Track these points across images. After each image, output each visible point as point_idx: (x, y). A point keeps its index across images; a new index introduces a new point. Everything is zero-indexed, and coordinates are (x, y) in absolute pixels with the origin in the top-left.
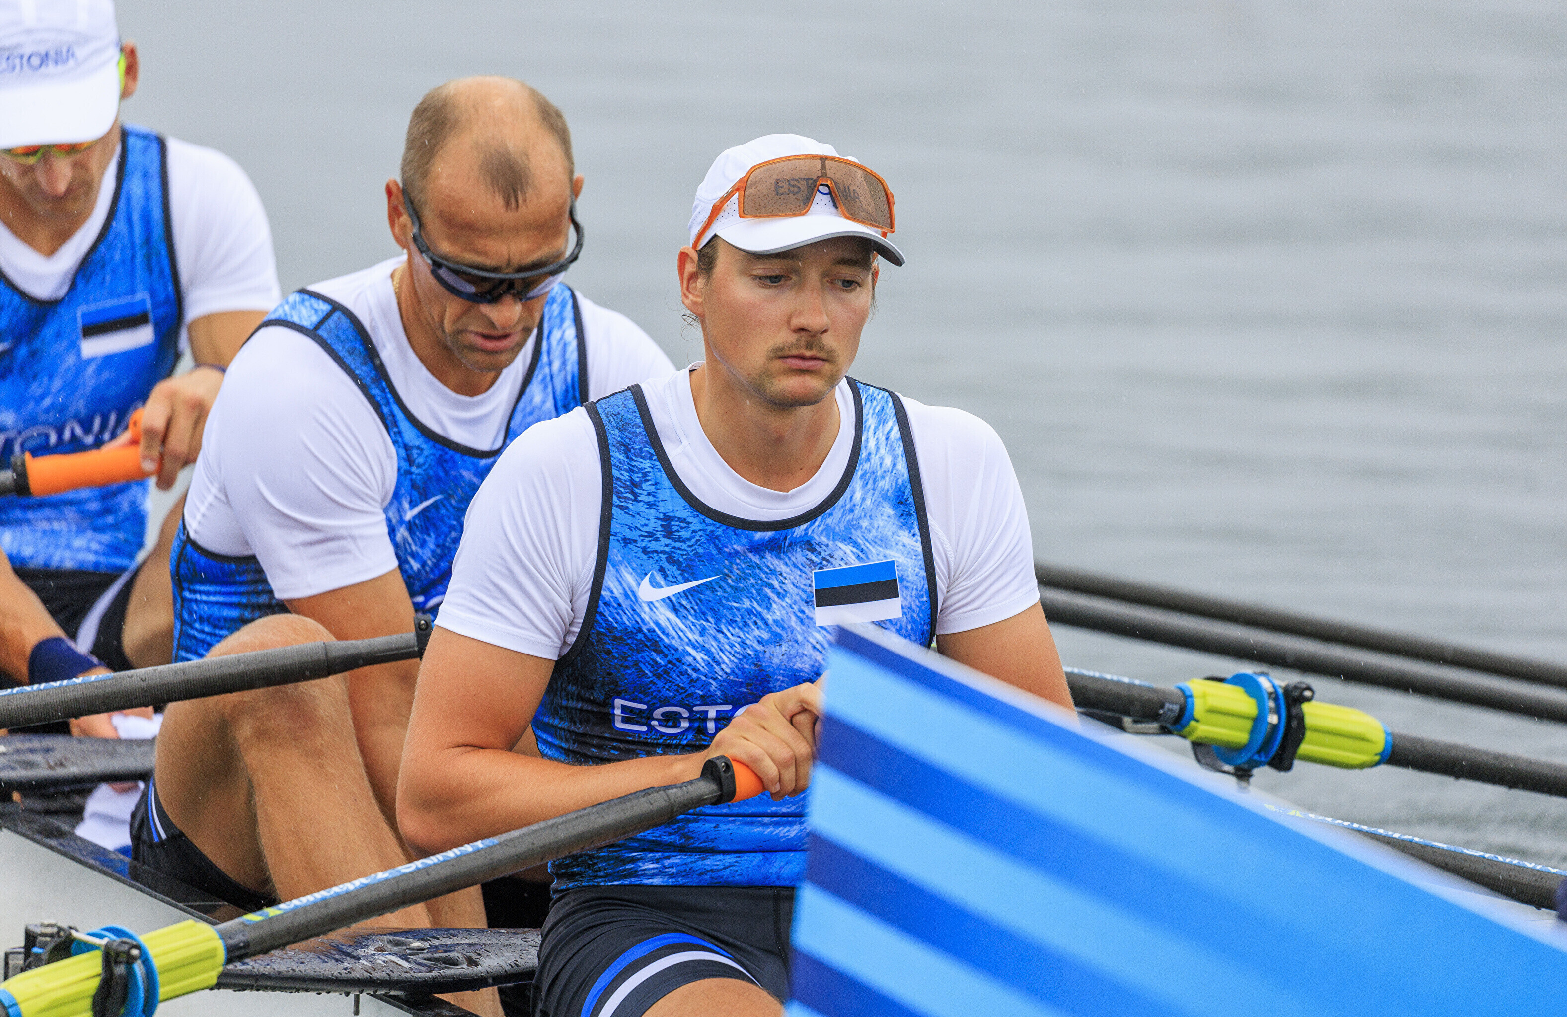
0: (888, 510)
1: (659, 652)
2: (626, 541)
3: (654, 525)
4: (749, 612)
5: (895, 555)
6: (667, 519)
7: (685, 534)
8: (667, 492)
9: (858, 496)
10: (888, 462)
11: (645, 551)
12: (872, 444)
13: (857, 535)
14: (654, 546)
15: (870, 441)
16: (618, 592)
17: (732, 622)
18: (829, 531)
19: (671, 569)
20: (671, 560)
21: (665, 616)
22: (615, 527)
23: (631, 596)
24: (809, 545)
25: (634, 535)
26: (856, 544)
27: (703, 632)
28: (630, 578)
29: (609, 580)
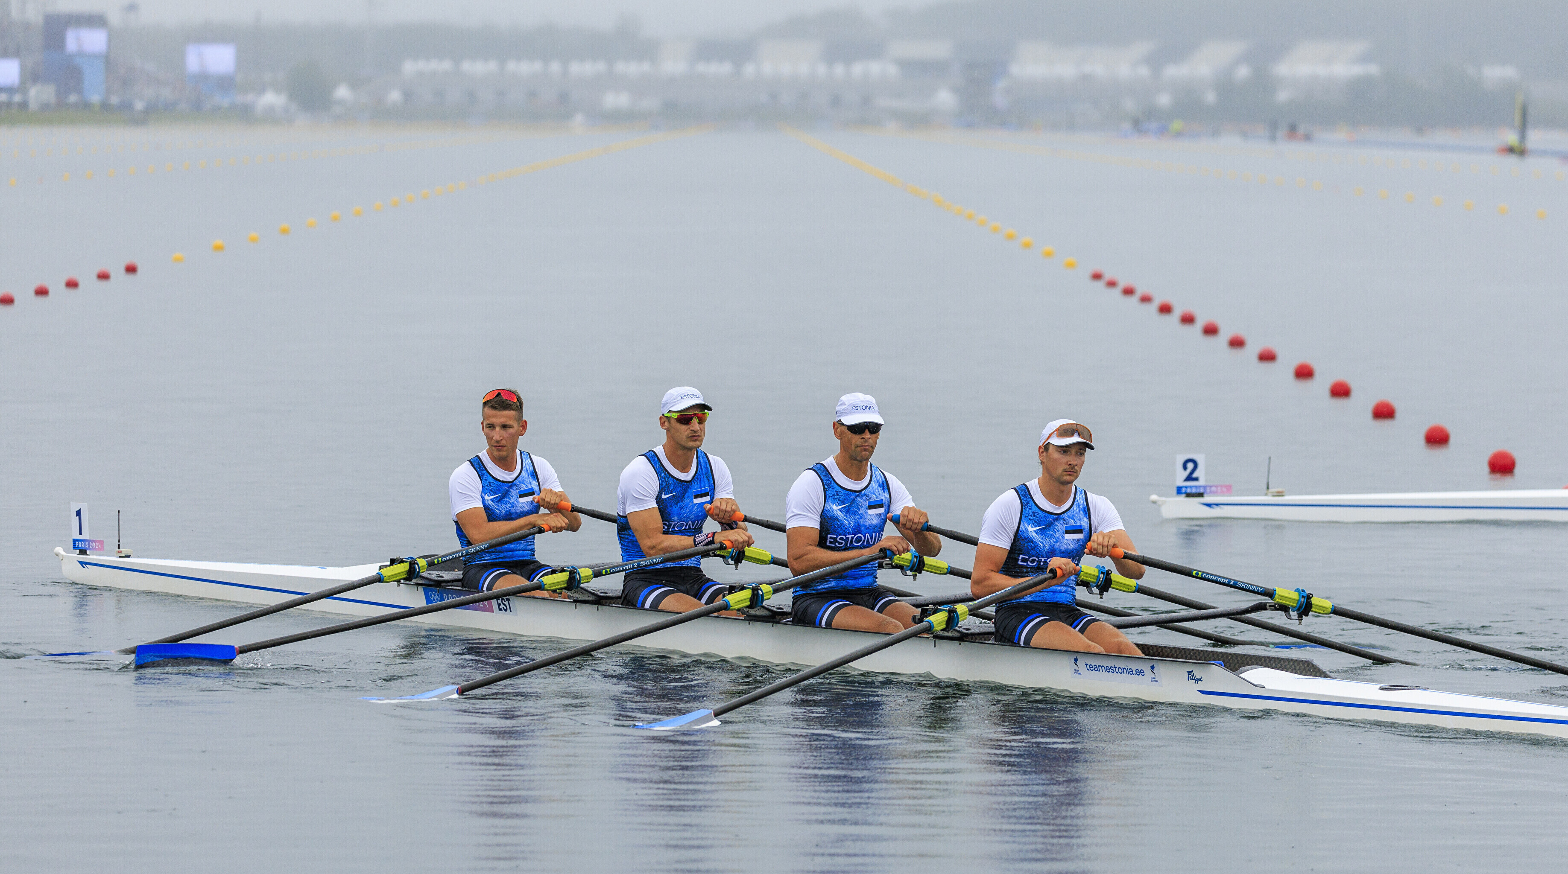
0: (1081, 512)
1: (1033, 543)
2: (1026, 517)
3: (1031, 513)
4: (1052, 534)
5: (1082, 523)
6: (1034, 512)
7: (1038, 516)
8: (1034, 506)
9: (1075, 509)
10: (1082, 502)
11: (1029, 519)
12: (1078, 498)
13: (1074, 518)
14: (1031, 518)
15: (1078, 497)
16: (1023, 529)
17: (1048, 537)
18: (1068, 516)
19: (1035, 524)
20: (1035, 522)
21: (1034, 534)
22: (1023, 513)
23: (1026, 529)
24: (1064, 519)
25: (1027, 515)
27: (1042, 539)
28: (1026, 526)
29: (1021, 526)
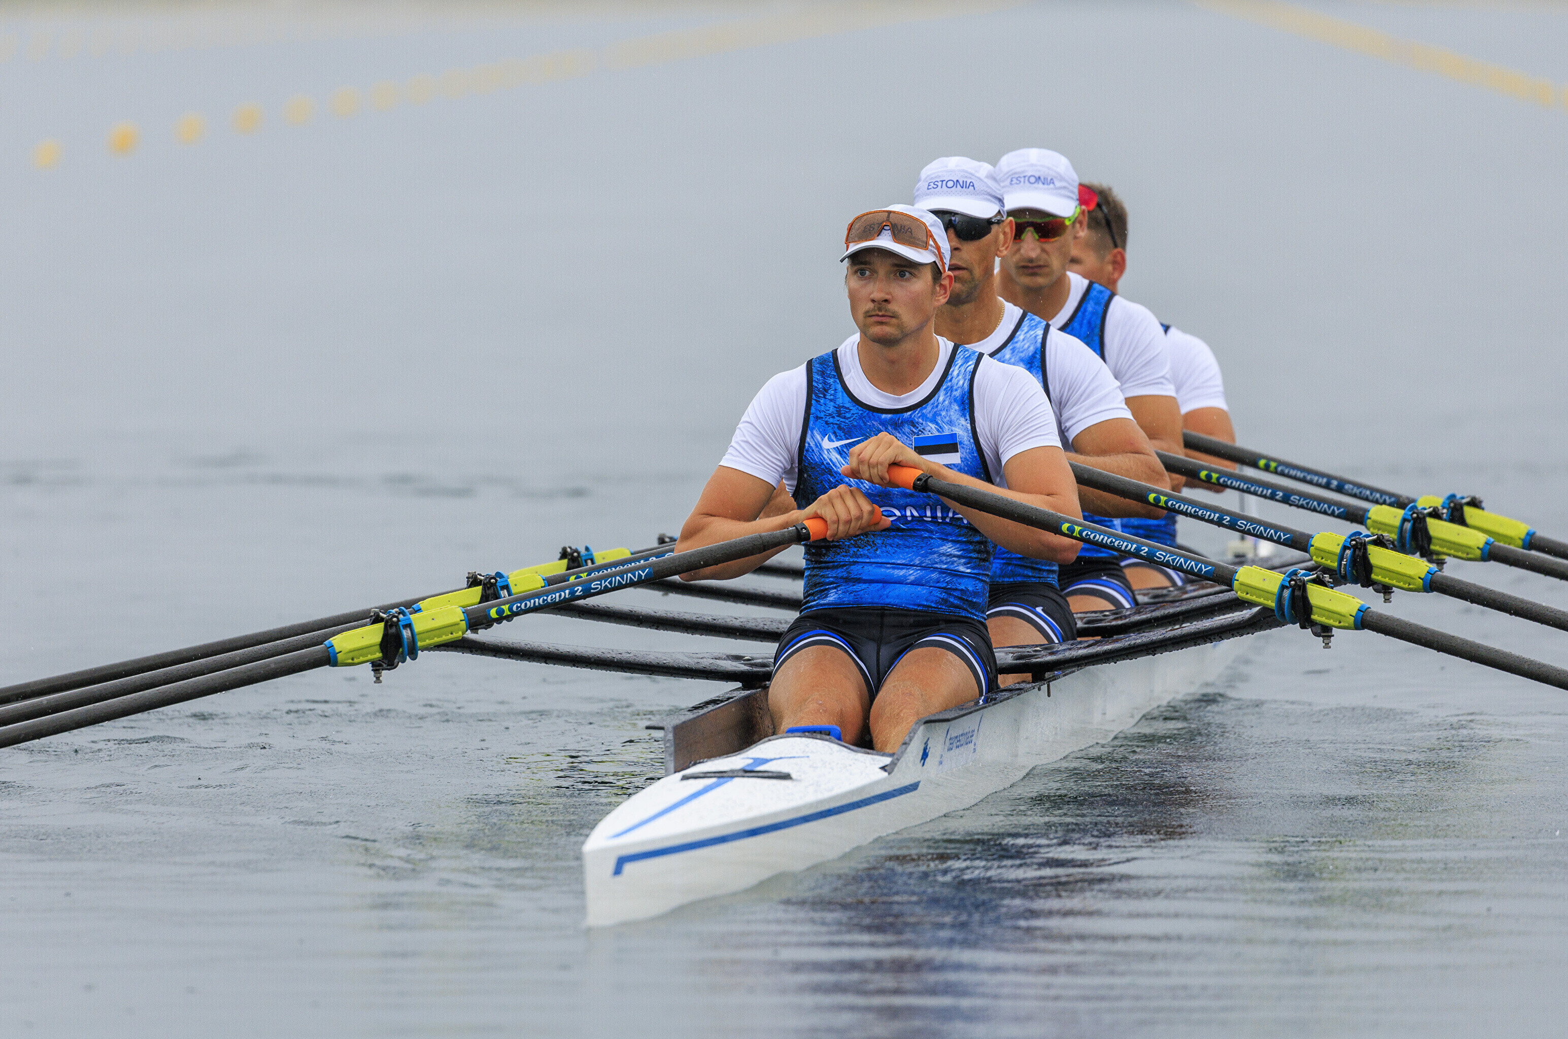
0: (955, 407)
2: (817, 418)
5: (956, 431)
6: (839, 407)
8: (840, 393)
10: (961, 383)
11: (827, 423)
14: (831, 420)
16: (812, 444)
18: (923, 416)
19: (839, 432)
23: (819, 446)
24: (912, 423)
26: (937, 424)
28: (818, 437)
